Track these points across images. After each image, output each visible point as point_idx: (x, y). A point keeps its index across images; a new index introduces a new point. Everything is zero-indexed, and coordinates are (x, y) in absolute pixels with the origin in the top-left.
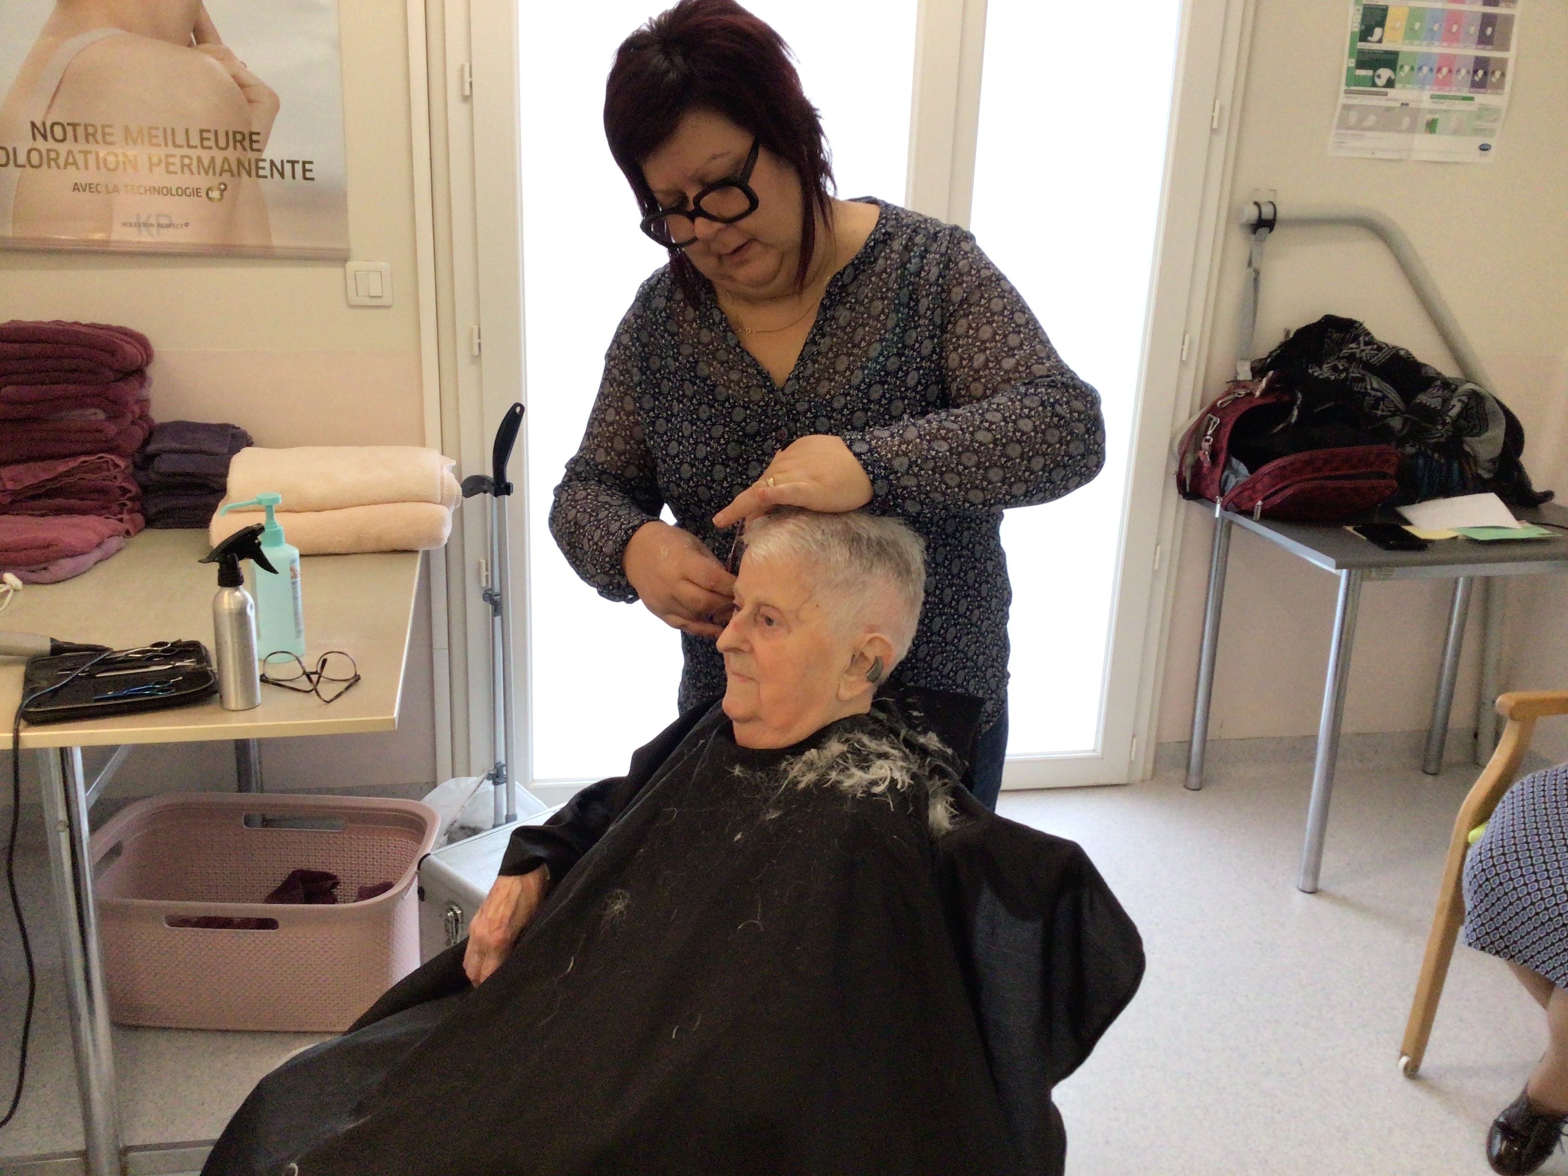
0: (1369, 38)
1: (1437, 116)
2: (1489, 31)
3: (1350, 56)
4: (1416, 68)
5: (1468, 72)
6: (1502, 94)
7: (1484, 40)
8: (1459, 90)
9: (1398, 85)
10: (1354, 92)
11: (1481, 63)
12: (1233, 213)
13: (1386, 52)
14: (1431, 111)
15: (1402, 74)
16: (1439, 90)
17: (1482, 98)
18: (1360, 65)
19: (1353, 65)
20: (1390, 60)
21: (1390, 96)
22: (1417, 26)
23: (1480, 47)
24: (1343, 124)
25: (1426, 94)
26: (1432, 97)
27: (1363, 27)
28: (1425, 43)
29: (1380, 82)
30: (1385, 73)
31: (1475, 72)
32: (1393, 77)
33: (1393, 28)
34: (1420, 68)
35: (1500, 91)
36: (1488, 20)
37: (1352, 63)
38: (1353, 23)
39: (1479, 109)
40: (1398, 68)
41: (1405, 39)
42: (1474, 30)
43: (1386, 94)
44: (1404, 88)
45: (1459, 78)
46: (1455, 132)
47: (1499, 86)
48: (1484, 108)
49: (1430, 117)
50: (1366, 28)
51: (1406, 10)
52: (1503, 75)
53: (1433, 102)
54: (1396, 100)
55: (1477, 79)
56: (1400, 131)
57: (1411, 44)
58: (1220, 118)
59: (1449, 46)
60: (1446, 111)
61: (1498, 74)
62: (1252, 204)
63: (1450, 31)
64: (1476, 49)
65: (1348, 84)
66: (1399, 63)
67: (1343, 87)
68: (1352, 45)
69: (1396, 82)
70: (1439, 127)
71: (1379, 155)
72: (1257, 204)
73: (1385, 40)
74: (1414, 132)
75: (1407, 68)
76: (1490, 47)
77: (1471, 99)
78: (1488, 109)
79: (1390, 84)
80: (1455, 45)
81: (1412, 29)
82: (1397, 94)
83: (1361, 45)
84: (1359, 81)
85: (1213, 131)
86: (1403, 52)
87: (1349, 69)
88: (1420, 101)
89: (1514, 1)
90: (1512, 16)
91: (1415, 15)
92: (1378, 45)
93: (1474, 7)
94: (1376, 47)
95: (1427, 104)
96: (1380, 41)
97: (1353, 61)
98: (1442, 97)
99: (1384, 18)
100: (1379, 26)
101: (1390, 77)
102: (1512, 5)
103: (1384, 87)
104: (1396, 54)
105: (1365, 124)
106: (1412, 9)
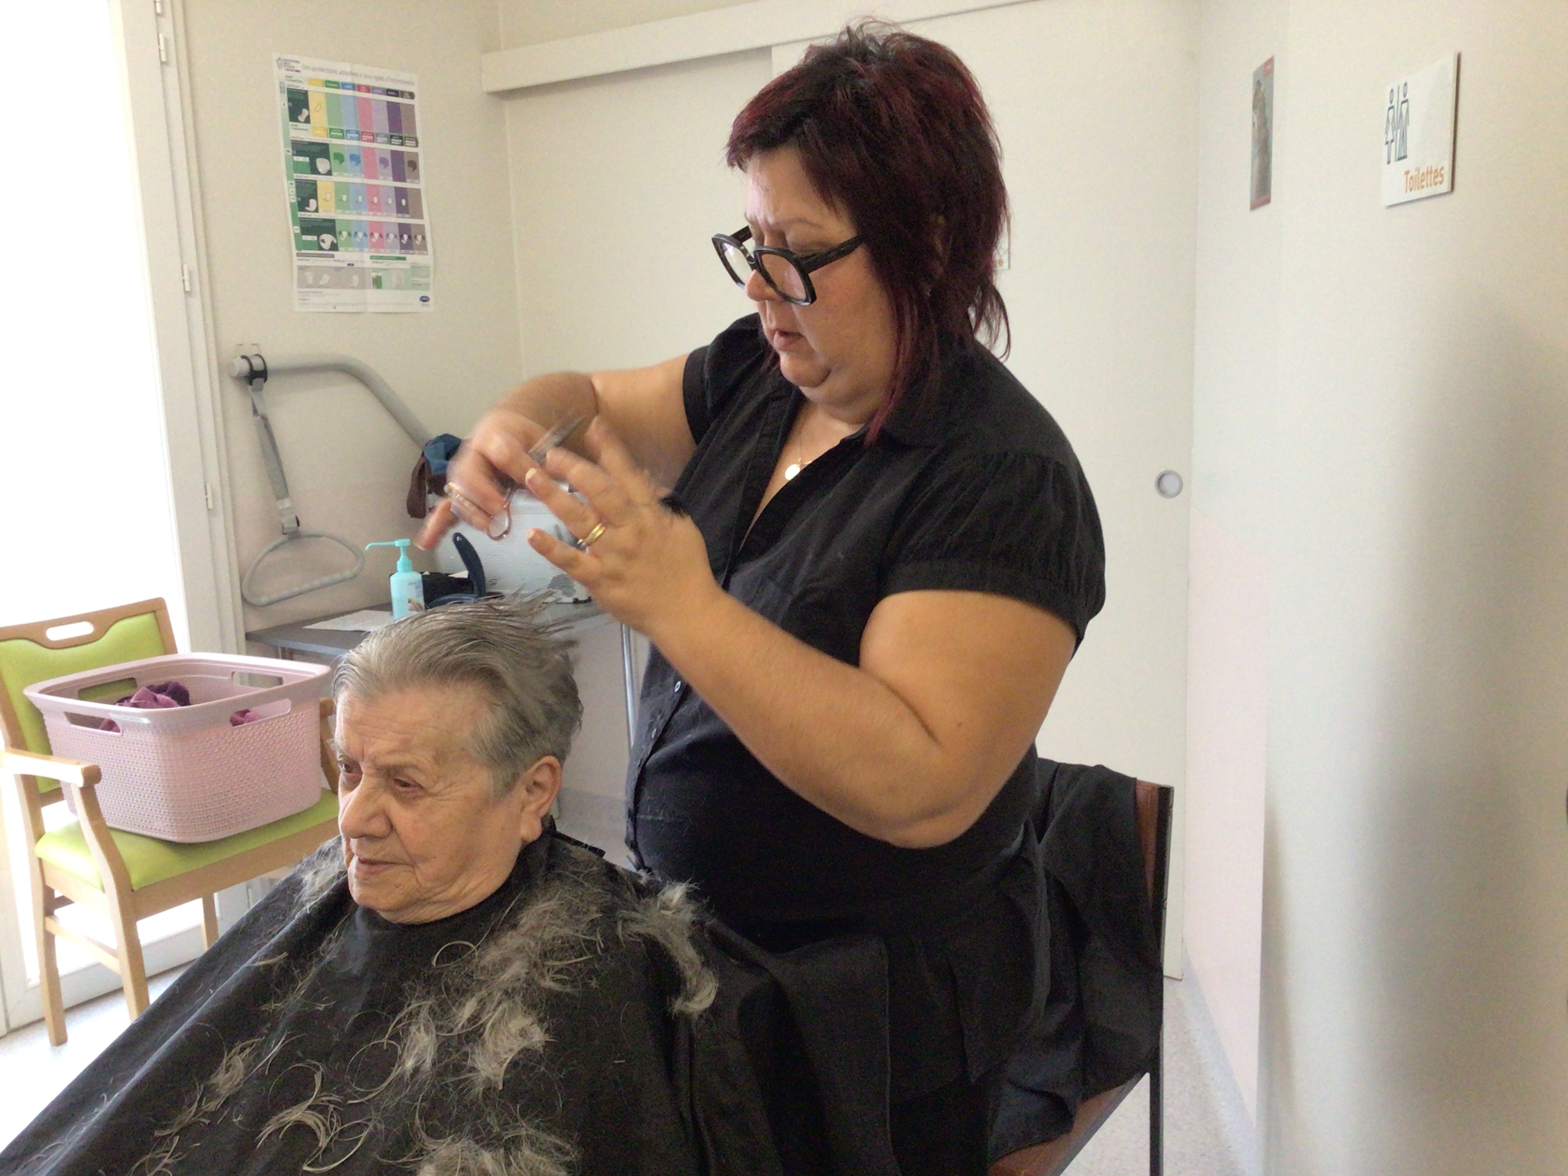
0: (307, 208)
1: (380, 274)
2: (404, 202)
3: (294, 225)
4: (353, 233)
5: (396, 236)
6: (427, 254)
7: (401, 210)
8: (392, 252)
9: (340, 248)
10: (305, 255)
11: (404, 229)
12: (223, 369)
13: (325, 220)
14: (375, 270)
15: (342, 239)
16: (376, 251)
17: (413, 258)
18: (305, 231)
19: (298, 231)
20: (329, 227)
21: (336, 258)
22: (344, 198)
23: (400, 215)
24: (302, 283)
25: (366, 256)
26: (372, 257)
27: (299, 199)
28: (354, 212)
29: (326, 245)
30: (328, 239)
31: (401, 237)
32: (335, 242)
33: (325, 200)
34: (356, 233)
35: (425, 252)
36: (401, 193)
37: (297, 229)
38: (290, 195)
39: (412, 267)
40: (337, 235)
41: (337, 207)
42: (390, 201)
44: (346, 250)
45: (390, 241)
46: (398, 287)
47: (423, 248)
48: (415, 267)
49: (374, 275)
50: (303, 199)
51: (331, 187)
52: (424, 238)
53: (373, 262)
54: (344, 261)
55: (404, 242)
56: (352, 288)
57: (343, 213)
58: (191, 280)
59: (375, 215)
60: (388, 269)
61: (419, 237)
62: (239, 358)
63: (373, 203)
64: (397, 217)
65: (298, 248)
66: (337, 230)
67: (295, 251)
68: (294, 215)
69: (339, 245)
70: (383, 284)
71: (340, 309)
72: (244, 357)
73: (320, 210)
74: (364, 288)
75: (345, 234)
76: (407, 216)
77: (404, 259)
78: (419, 267)
79: (334, 247)
80: (379, 214)
81: (341, 200)
82: (342, 256)
83: (301, 214)
84: (307, 245)
85: (188, 294)
86: (338, 220)
87: (295, 234)
88: (362, 262)
89: (417, 177)
90: (419, 190)
91: (340, 188)
92: (316, 214)
93: (387, 182)
94: (314, 215)
95: (368, 264)
96: (317, 211)
97: (298, 227)
98: (381, 258)
99: (315, 190)
100: (312, 198)
101: (332, 243)
102: (416, 181)
103: (330, 250)
104: (333, 221)
105: (321, 283)
106: (337, 184)
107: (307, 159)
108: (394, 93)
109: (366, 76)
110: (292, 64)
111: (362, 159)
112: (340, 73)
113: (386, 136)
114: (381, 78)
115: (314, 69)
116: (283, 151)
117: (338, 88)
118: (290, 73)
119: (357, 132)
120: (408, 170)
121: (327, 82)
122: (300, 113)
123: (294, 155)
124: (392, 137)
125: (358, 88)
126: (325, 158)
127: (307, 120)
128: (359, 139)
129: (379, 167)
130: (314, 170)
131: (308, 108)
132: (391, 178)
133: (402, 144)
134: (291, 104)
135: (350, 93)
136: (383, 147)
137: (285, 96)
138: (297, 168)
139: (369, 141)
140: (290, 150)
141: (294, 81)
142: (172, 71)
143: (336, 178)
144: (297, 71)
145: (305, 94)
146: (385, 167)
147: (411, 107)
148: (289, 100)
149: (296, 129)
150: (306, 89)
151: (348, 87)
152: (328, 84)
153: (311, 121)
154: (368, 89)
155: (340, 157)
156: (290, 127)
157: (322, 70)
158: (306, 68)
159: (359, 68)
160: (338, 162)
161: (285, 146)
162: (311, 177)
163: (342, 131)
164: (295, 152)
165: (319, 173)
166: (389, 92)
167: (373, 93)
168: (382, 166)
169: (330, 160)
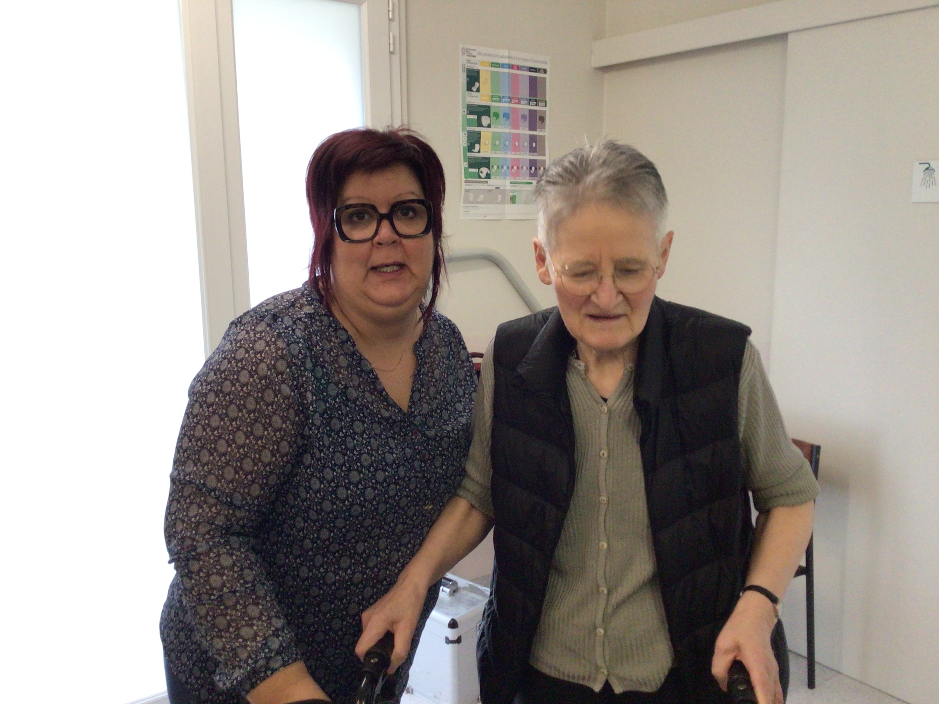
0: (473, 150)
1: (515, 194)
2: (534, 145)
3: (464, 161)
4: (500, 168)
5: (527, 168)
7: (533, 150)
8: (524, 179)
9: (492, 177)
10: (469, 182)
11: (533, 163)
13: (484, 158)
14: (511, 191)
15: (493, 170)
16: (514, 179)
18: (471, 166)
19: (467, 166)
20: (486, 162)
21: (489, 184)
22: (497, 142)
23: (531, 154)
24: (467, 200)
25: (508, 182)
26: (511, 183)
27: (469, 144)
28: (503, 152)
29: (483, 175)
30: (485, 170)
31: (531, 168)
32: (489, 172)
33: (485, 144)
34: (502, 167)
36: (533, 139)
37: (466, 165)
38: (463, 140)
40: (491, 167)
41: (492, 150)
42: (526, 144)
43: (487, 182)
44: (495, 178)
45: (523, 171)
46: (525, 203)
49: (511, 194)
50: (471, 143)
51: (490, 135)
53: (512, 186)
54: (493, 186)
56: (497, 203)
57: (495, 153)
59: (516, 154)
60: (519, 191)
63: (515, 145)
64: (529, 155)
65: (465, 178)
66: (491, 164)
67: (464, 179)
68: (465, 155)
69: (491, 175)
70: (517, 201)
71: (487, 218)
73: (481, 151)
74: (505, 203)
75: (495, 167)
76: (535, 154)
77: (531, 183)
79: (488, 176)
80: (518, 153)
81: (495, 145)
82: (493, 182)
83: (469, 154)
84: (471, 175)
86: (493, 158)
87: (465, 168)
88: (505, 186)
89: (544, 128)
90: (544, 136)
91: (496, 136)
92: (478, 154)
93: (525, 131)
94: (477, 155)
95: (509, 187)
96: (479, 152)
97: (467, 163)
98: (516, 183)
99: (480, 138)
100: (477, 143)
101: (487, 172)
102: (543, 130)
103: (485, 178)
104: (489, 158)
105: (479, 200)
106: (493, 133)
107: (475, 117)
108: (534, 70)
109: (518, 59)
110: (471, 52)
111: (510, 117)
112: (501, 57)
113: (527, 99)
114: (527, 60)
115: (485, 55)
116: (461, 112)
117: (499, 67)
118: (469, 58)
119: (509, 98)
120: (538, 122)
121: (492, 63)
122: (474, 85)
123: (467, 114)
124: (530, 100)
125: (512, 67)
126: (487, 115)
127: (478, 90)
128: (510, 102)
129: (521, 122)
130: (480, 125)
131: (479, 82)
132: (527, 128)
133: (536, 105)
134: (468, 79)
135: (506, 70)
136: (525, 107)
137: (465, 74)
138: (469, 123)
139: (516, 103)
140: (466, 110)
141: (472, 63)
142: (396, 58)
143: (493, 129)
144: (474, 56)
145: (478, 72)
146: (525, 121)
147: (545, 79)
148: (468, 76)
149: (470, 96)
150: (479, 68)
151: (506, 66)
152: (494, 65)
153: (480, 90)
154: (518, 68)
155: (497, 115)
156: (467, 95)
157: (490, 55)
158: (480, 54)
159: (514, 54)
160: (495, 118)
161: (463, 109)
162: (477, 129)
163: (499, 97)
164: (468, 112)
165: (483, 126)
166: (531, 69)
167: (521, 70)
168: (523, 120)
169: (490, 116)
